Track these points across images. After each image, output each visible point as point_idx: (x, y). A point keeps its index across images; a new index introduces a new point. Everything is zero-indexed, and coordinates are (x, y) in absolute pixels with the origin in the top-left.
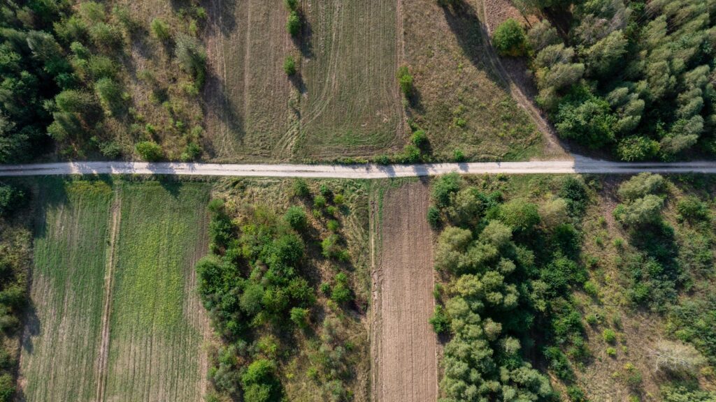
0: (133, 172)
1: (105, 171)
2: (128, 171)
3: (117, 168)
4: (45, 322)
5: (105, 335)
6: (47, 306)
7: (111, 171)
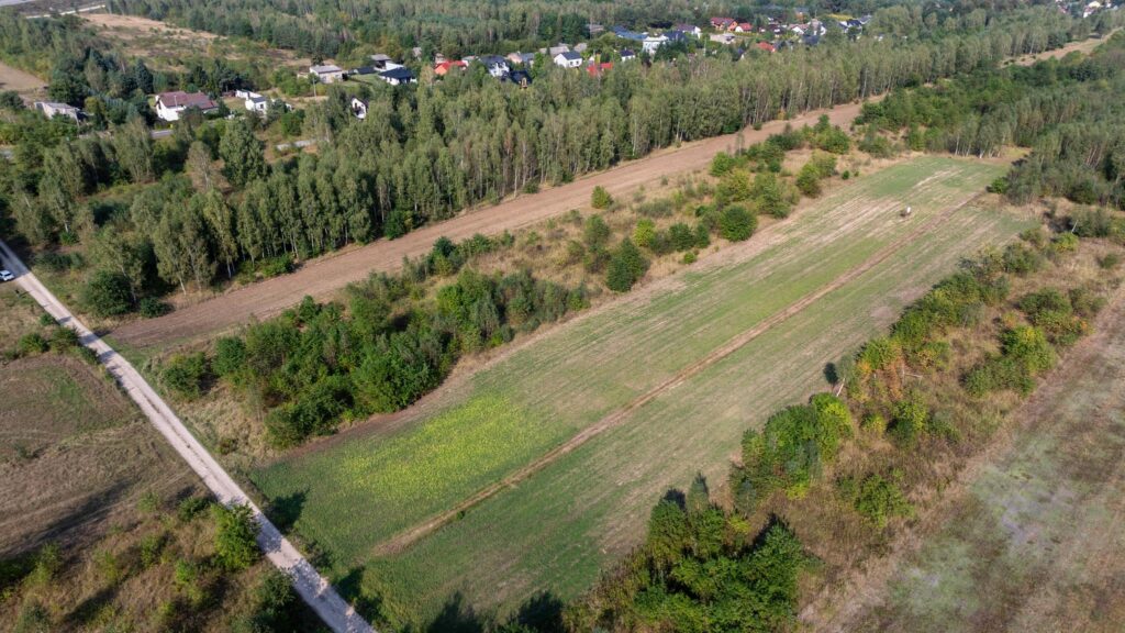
0: (304, 562)
1: (335, 599)
2: (308, 569)
3: (313, 587)
4: (653, 496)
5: (583, 436)
6: (633, 511)
7: (326, 591)
